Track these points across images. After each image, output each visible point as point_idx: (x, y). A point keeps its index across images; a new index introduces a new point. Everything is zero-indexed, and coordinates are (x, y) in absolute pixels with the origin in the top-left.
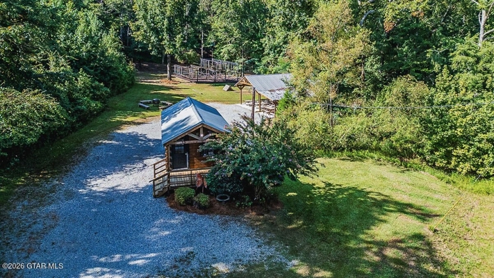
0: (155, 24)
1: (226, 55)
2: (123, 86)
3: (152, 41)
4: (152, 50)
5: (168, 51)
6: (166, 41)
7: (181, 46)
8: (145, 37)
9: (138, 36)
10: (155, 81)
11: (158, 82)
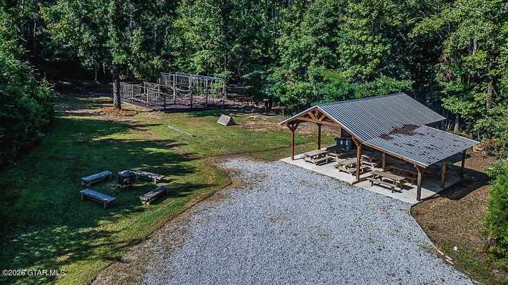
0: (90, 11)
1: (199, 67)
2: (33, 134)
3: (85, 41)
4: (83, 58)
5: (118, 59)
6: (112, 41)
7: (141, 50)
8: (71, 35)
9: (57, 32)
10: (91, 111)
11: (99, 114)
